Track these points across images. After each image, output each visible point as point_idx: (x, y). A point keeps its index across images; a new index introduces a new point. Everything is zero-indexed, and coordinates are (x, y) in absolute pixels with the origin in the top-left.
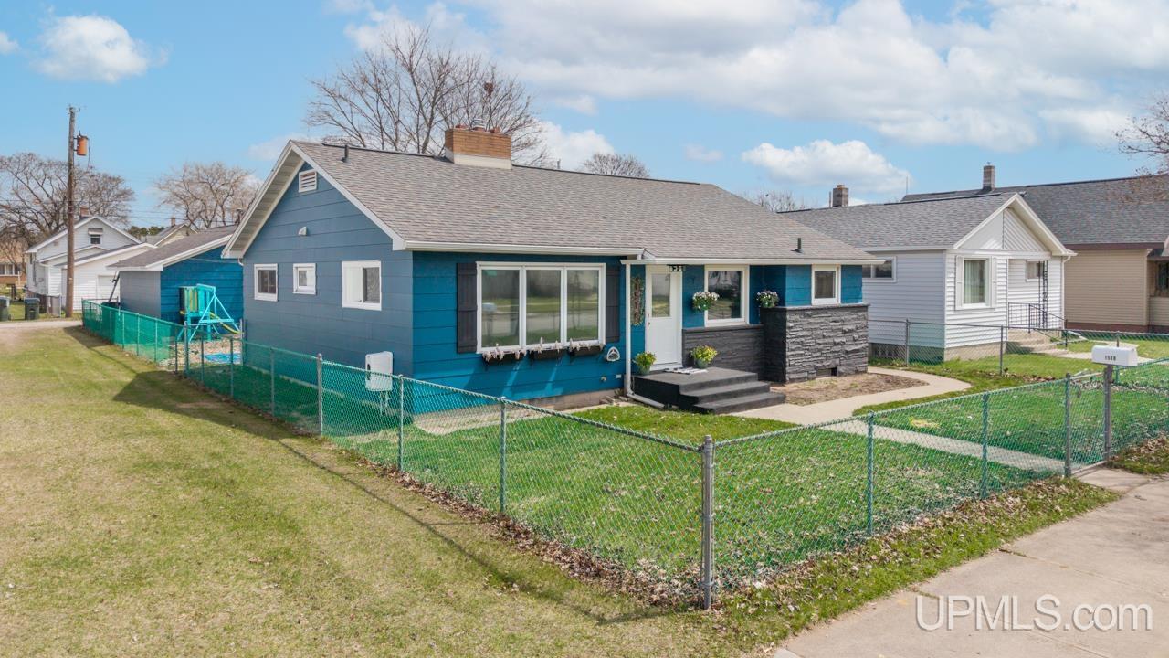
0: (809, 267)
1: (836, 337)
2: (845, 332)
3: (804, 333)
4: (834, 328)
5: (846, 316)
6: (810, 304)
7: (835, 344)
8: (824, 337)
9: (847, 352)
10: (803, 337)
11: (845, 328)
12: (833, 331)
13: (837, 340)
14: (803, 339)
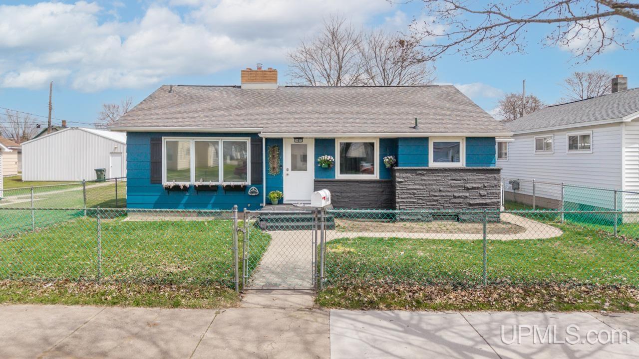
0: (426, 139)
1: (455, 191)
2: (468, 189)
3: (417, 187)
4: (453, 185)
5: (468, 176)
6: (428, 166)
7: (455, 197)
8: (440, 191)
9: (470, 205)
10: (415, 189)
11: (468, 186)
12: (452, 187)
13: (456, 194)
14: (415, 191)
